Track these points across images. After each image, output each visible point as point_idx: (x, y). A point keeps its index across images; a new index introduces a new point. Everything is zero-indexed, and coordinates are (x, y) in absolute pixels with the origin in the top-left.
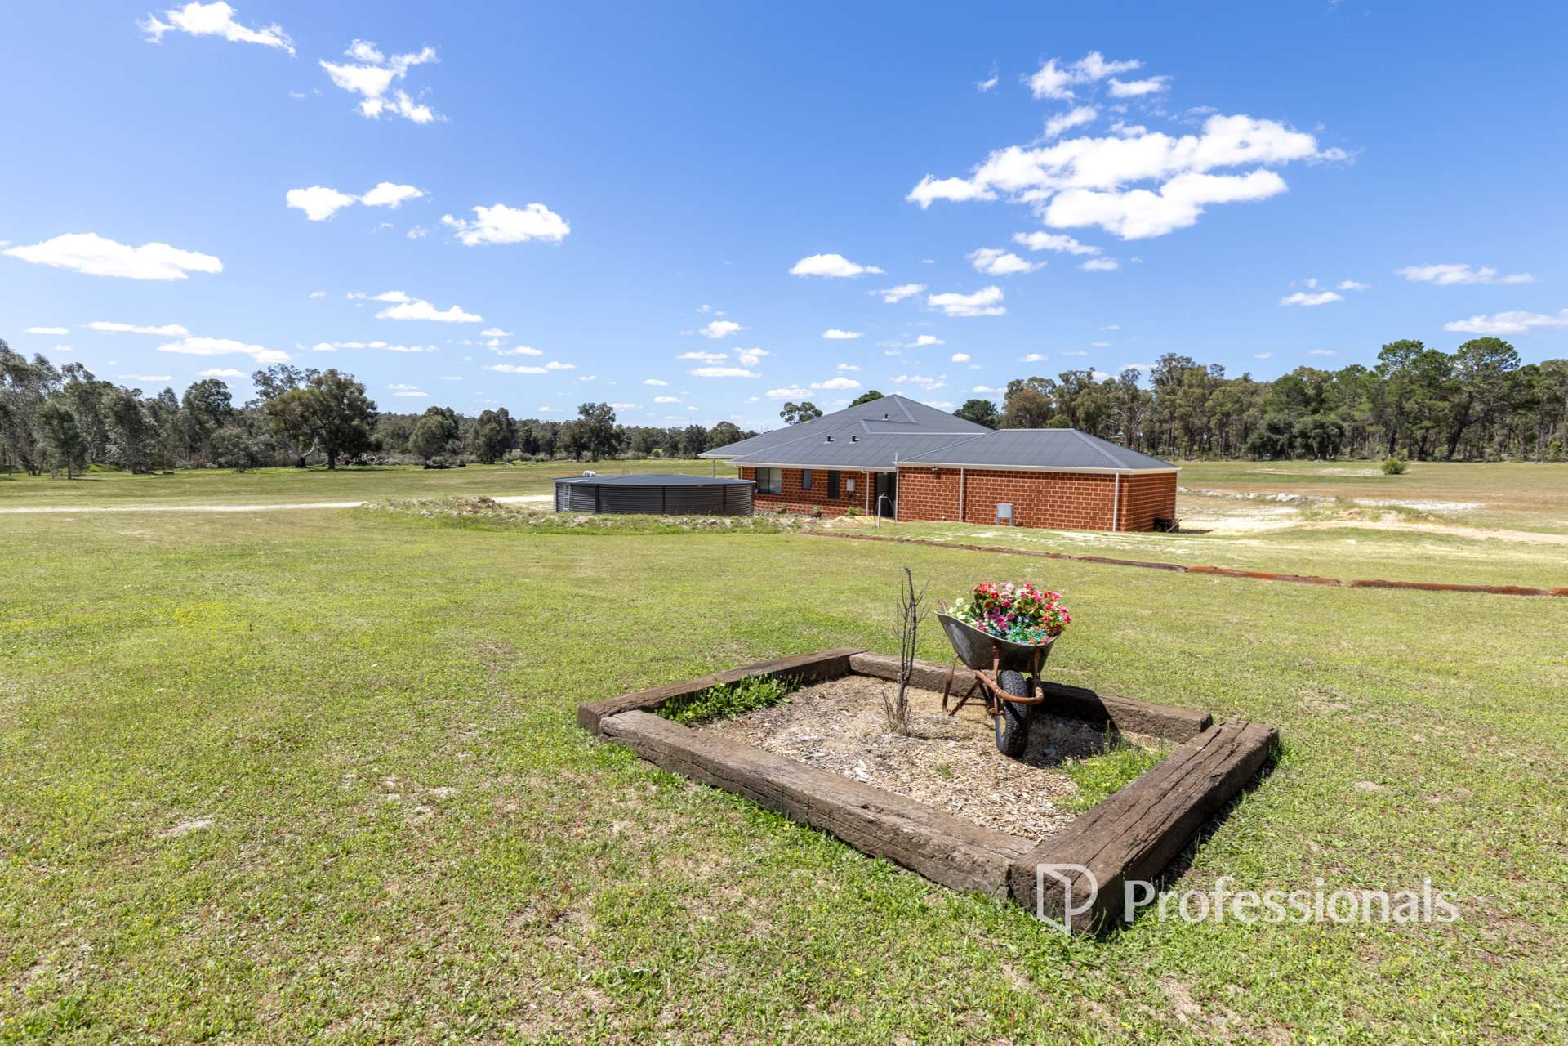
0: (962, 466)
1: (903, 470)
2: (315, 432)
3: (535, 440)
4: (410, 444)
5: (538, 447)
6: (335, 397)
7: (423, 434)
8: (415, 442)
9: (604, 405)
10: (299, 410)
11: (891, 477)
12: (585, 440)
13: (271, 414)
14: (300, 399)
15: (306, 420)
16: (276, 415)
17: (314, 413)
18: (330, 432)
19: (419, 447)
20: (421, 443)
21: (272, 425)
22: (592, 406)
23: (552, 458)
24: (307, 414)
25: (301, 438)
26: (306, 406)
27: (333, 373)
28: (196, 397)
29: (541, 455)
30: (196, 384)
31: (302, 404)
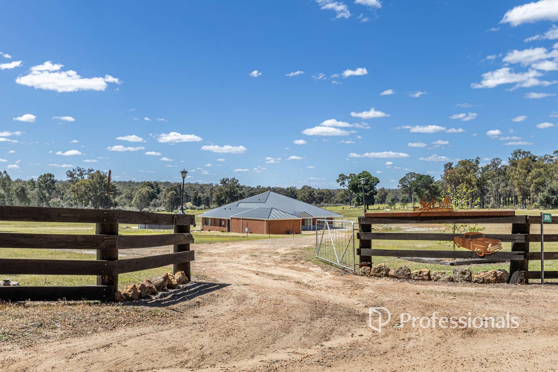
0: (241, 218)
1: (232, 218)
2: (90, 199)
3: (200, 198)
4: (133, 202)
5: (201, 201)
6: (99, 183)
7: (139, 197)
8: (136, 201)
9: (234, 179)
10: (84, 189)
11: (229, 220)
12: (223, 198)
13: (73, 191)
14: (84, 184)
15: (86, 193)
16: (74, 192)
17: (90, 190)
18: (95, 199)
19: (137, 204)
20: (138, 201)
21: (73, 196)
22: (227, 180)
23: (209, 208)
24: (86, 191)
25: (84, 202)
26: (87, 187)
27: (98, 172)
28: (41, 182)
29: (202, 206)
30: (41, 176)
31: (85, 187)
